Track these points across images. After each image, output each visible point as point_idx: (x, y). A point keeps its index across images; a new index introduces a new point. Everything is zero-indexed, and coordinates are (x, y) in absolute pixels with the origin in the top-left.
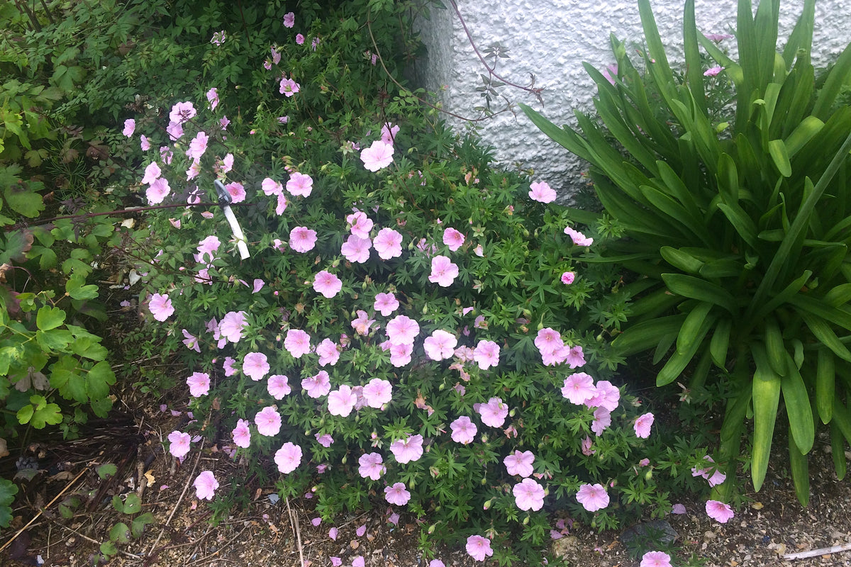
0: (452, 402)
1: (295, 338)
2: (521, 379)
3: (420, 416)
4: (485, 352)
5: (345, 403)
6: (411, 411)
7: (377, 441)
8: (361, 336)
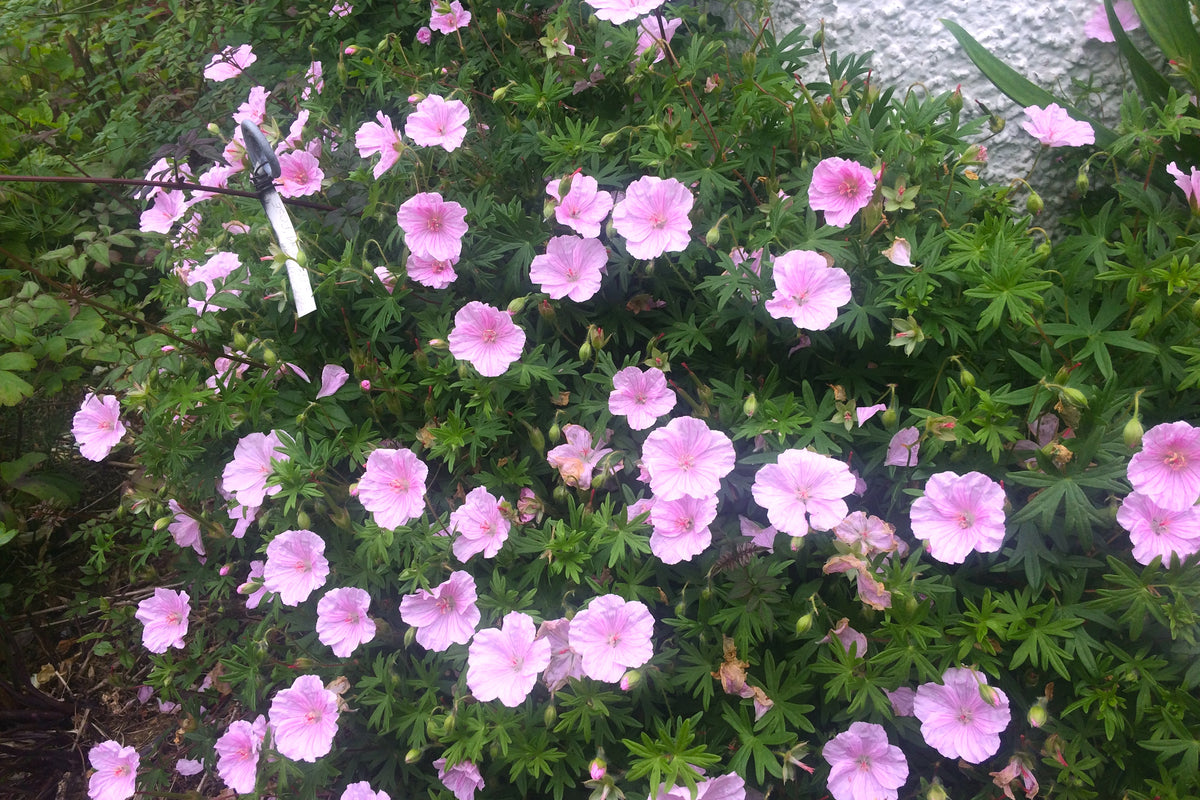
0: (828, 677)
1: (388, 475)
2: (1041, 613)
3: (730, 717)
4: (947, 509)
5: (516, 666)
6: (706, 702)
7: (606, 790)
8: (573, 489)
